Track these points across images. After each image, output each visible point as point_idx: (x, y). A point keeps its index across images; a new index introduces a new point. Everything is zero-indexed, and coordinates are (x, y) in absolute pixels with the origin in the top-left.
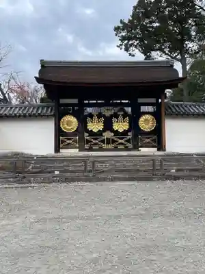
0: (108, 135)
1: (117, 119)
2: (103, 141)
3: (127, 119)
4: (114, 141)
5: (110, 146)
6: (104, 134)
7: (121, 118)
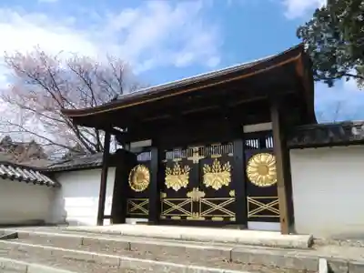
0: (196, 195)
1: (211, 166)
2: (187, 207)
3: (228, 165)
4: (205, 207)
5: (199, 217)
6: (189, 194)
7: (217, 164)
